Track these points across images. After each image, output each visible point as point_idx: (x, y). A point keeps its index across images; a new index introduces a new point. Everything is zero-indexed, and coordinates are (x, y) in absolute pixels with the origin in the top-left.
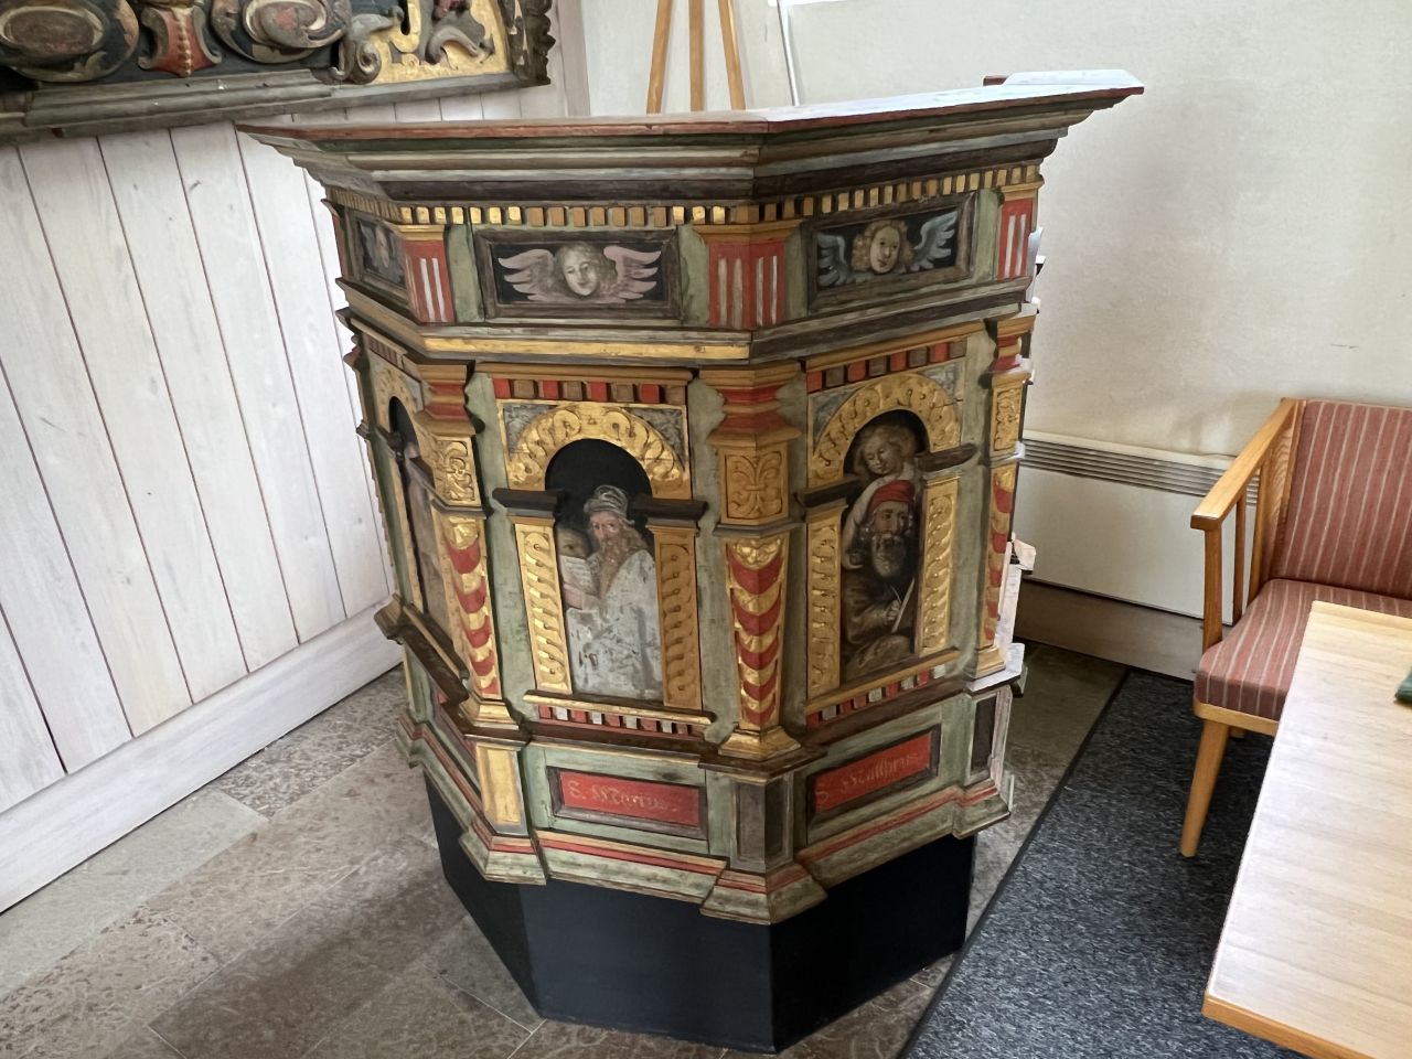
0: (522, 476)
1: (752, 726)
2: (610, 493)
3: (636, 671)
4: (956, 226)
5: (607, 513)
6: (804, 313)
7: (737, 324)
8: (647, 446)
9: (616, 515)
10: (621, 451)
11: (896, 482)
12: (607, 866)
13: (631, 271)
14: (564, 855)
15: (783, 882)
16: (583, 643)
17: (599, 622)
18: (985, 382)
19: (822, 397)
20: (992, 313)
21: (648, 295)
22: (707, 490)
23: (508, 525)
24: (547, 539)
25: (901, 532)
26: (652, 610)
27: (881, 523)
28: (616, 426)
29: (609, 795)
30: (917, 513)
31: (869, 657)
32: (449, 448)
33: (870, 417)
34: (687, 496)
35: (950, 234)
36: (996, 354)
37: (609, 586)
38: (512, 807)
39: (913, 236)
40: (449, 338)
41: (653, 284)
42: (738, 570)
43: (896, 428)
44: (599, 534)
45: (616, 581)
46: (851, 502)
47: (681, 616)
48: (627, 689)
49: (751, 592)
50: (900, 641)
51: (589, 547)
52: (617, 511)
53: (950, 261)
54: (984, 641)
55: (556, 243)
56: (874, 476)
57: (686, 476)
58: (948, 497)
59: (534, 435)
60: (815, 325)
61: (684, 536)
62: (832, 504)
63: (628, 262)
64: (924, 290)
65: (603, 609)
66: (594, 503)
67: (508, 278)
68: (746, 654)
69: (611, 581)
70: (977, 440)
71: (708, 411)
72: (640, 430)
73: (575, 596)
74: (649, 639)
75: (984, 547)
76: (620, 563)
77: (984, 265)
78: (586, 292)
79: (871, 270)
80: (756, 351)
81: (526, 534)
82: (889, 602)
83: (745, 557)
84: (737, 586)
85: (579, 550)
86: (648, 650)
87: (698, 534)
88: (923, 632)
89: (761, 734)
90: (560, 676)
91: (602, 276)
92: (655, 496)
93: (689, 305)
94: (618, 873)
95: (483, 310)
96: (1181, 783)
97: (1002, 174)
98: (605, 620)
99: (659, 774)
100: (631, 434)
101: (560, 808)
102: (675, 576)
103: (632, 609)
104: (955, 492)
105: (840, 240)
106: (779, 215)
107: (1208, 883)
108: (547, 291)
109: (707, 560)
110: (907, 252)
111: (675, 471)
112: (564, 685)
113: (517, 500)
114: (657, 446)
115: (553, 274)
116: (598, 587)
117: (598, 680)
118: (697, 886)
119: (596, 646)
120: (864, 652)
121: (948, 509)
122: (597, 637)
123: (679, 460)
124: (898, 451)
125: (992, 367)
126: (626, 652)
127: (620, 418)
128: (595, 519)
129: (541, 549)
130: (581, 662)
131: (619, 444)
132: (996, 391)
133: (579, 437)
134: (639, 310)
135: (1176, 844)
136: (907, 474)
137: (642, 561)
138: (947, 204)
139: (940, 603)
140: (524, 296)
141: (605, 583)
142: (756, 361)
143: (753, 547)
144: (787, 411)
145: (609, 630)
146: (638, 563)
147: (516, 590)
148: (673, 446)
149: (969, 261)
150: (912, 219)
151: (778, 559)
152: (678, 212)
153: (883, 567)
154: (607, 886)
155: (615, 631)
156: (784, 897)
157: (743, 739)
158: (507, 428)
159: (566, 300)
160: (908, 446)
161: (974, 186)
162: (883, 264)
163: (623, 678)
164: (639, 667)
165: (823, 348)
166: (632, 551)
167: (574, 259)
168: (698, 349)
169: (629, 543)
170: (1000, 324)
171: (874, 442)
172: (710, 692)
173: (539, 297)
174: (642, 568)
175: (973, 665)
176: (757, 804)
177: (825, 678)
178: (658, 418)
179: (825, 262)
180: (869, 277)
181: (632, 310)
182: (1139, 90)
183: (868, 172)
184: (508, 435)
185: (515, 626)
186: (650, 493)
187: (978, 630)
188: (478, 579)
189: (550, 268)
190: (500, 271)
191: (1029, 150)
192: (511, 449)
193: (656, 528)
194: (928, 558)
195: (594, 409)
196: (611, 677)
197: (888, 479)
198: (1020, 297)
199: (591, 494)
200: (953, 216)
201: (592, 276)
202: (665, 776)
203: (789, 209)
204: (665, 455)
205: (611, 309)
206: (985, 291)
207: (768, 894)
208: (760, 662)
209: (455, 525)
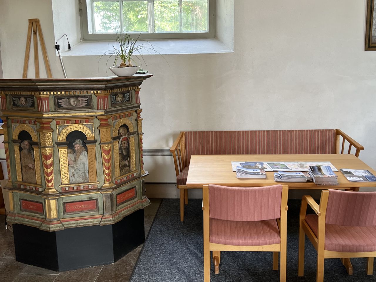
0: (61, 139)
1: (107, 182)
2: (78, 140)
3: (83, 176)
4: (129, 95)
5: (78, 145)
6: (111, 108)
7: (102, 108)
8: (86, 131)
9: (80, 145)
10: (81, 132)
11: (125, 137)
12: (77, 223)
13: (83, 102)
14: (67, 223)
15: (114, 216)
16: (72, 172)
17: (76, 167)
18: (136, 120)
19: (114, 121)
20: (136, 109)
21: (86, 105)
22: (97, 138)
23: (57, 149)
24: (66, 151)
25: (126, 147)
26: (86, 163)
27: (123, 145)
28: (80, 128)
29: (76, 207)
30: (128, 143)
31: (124, 171)
32: (47, 135)
33: (121, 125)
34: (94, 139)
35: (129, 96)
36: (137, 116)
37: (78, 159)
38: (55, 214)
39: (124, 96)
40: (48, 114)
41: (87, 103)
42: (104, 151)
43: (124, 128)
44: (76, 149)
45: (79, 158)
46: (119, 140)
47: (93, 163)
48: (82, 181)
49: (106, 155)
50: (128, 168)
51: (74, 151)
52: (80, 144)
53: (129, 101)
54: (141, 169)
55: (69, 97)
56: (122, 136)
57: (94, 135)
58: (133, 140)
59: (64, 131)
60: (113, 109)
61: (93, 147)
62: (116, 140)
63: (82, 100)
64: (126, 105)
65: (76, 164)
66: (75, 143)
67: (59, 104)
68: (106, 167)
69: (78, 158)
70: (136, 131)
71: (97, 123)
72: (85, 128)
73: (71, 162)
74: (86, 169)
75: (139, 150)
76: (80, 154)
77: (134, 102)
78: (74, 105)
79: (119, 101)
80: (105, 113)
81: (61, 151)
82: (126, 160)
83: (105, 148)
84: (104, 154)
85: (72, 153)
86: (86, 171)
87: (96, 146)
88: (132, 166)
89: (109, 183)
90: (67, 180)
91: (77, 103)
92: (88, 140)
93: (94, 106)
94: (80, 223)
95: (55, 109)
96: (178, 213)
97: (135, 87)
98: (77, 167)
99: (88, 198)
100: (83, 129)
101: (65, 213)
102: (91, 155)
103: (82, 163)
104: (134, 139)
105: (114, 96)
106: (107, 92)
107: (187, 224)
108: (67, 105)
109: (97, 151)
110: (123, 99)
111: (92, 135)
112: (68, 182)
113: (60, 144)
114: (88, 130)
115: (68, 103)
116: (75, 160)
117: (75, 180)
118: (97, 221)
119: (75, 172)
120: (123, 170)
121: (133, 143)
122: (75, 171)
123: (92, 133)
124: (125, 132)
125: (137, 118)
126: (81, 173)
127: (81, 126)
128: (75, 146)
129: (64, 153)
130: (71, 177)
131: (81, 131)
132: (138, 122)
133: (73, 130)
134: (85, 108)
135: (180, 220)
136: (126, 136)
137: (85, 153)
138: (128, 92)
139: (134, 161)
140: (63, 107)
141: (77, 159)
142: (105, 114)
143: (106, 146)
144: (109, 123)
145: (78, 168)
146: (84, 153)
147: (58, 163)
148: (91, 130)
149: (132, 101)
150: (123, 94)
151: (110, 149)
152: (92, 92)
153: (124, 153)
154: (78, 227)
155: (79, 169)
156: (115, 218)
157: (106, 185)
158: (58, 130)
159: (71, 107)
160: (126, 131)
161: (131, 89)
162: (120, 101)
163: (80, 178)
164: (84, 175)
165: (114, 113)
166: (83, 151)
167: (72, 100)
168: (96, 113)
169: (82, 150)
170: (138, 110)
171: (121, 130)
172: (98, 178)
173: (65, 106)
174: (84, 154)
175: (140, 173)
176: (109, 199)
177: (117, 174)
178: (88, 126)
179: (113, 100)
180: (119, 102)
181: (83, 108)
182: (153, 76)
183: (118, 86)
184: (59, 131)
185: (58, 171)
186: (87, 139)
187: (140, 167)
188: (51, 161)
189: (68, 102)
190: (58, 102)
191: (138, 84)
192: (59, 134)
193: (88, 145)
194: (131, 151)
195: (76, 125)
196: (78, 179)
197: (124, 137)
198: (139, 106)
199: (75, 141)
200: (129, 93)
201: (76, 102)
202: (90, 198)
203: (108, 91)
204: (90, 132)
205: (79, 108)
206: (135, 105)
207: (113, 218)
208: (108, 168)
209: (47, 150)
